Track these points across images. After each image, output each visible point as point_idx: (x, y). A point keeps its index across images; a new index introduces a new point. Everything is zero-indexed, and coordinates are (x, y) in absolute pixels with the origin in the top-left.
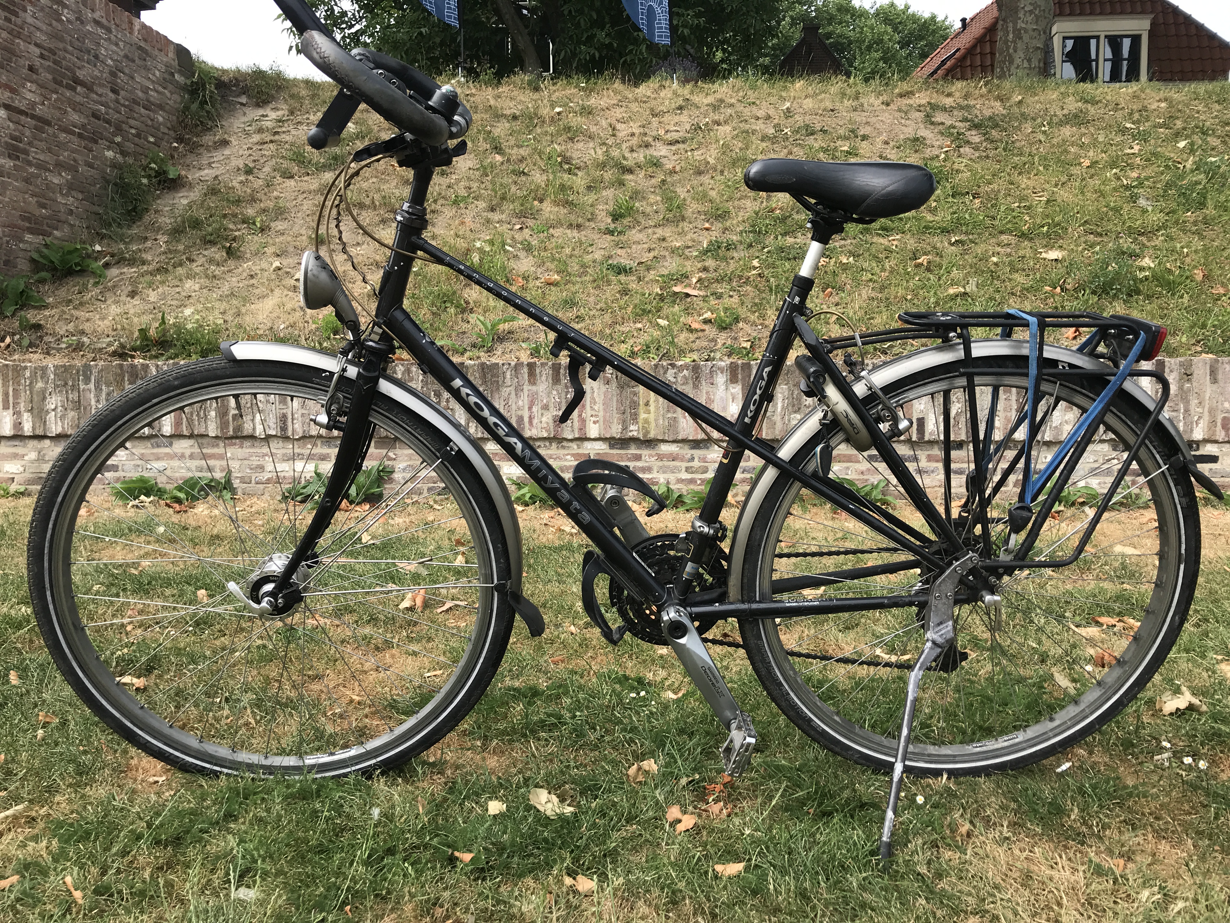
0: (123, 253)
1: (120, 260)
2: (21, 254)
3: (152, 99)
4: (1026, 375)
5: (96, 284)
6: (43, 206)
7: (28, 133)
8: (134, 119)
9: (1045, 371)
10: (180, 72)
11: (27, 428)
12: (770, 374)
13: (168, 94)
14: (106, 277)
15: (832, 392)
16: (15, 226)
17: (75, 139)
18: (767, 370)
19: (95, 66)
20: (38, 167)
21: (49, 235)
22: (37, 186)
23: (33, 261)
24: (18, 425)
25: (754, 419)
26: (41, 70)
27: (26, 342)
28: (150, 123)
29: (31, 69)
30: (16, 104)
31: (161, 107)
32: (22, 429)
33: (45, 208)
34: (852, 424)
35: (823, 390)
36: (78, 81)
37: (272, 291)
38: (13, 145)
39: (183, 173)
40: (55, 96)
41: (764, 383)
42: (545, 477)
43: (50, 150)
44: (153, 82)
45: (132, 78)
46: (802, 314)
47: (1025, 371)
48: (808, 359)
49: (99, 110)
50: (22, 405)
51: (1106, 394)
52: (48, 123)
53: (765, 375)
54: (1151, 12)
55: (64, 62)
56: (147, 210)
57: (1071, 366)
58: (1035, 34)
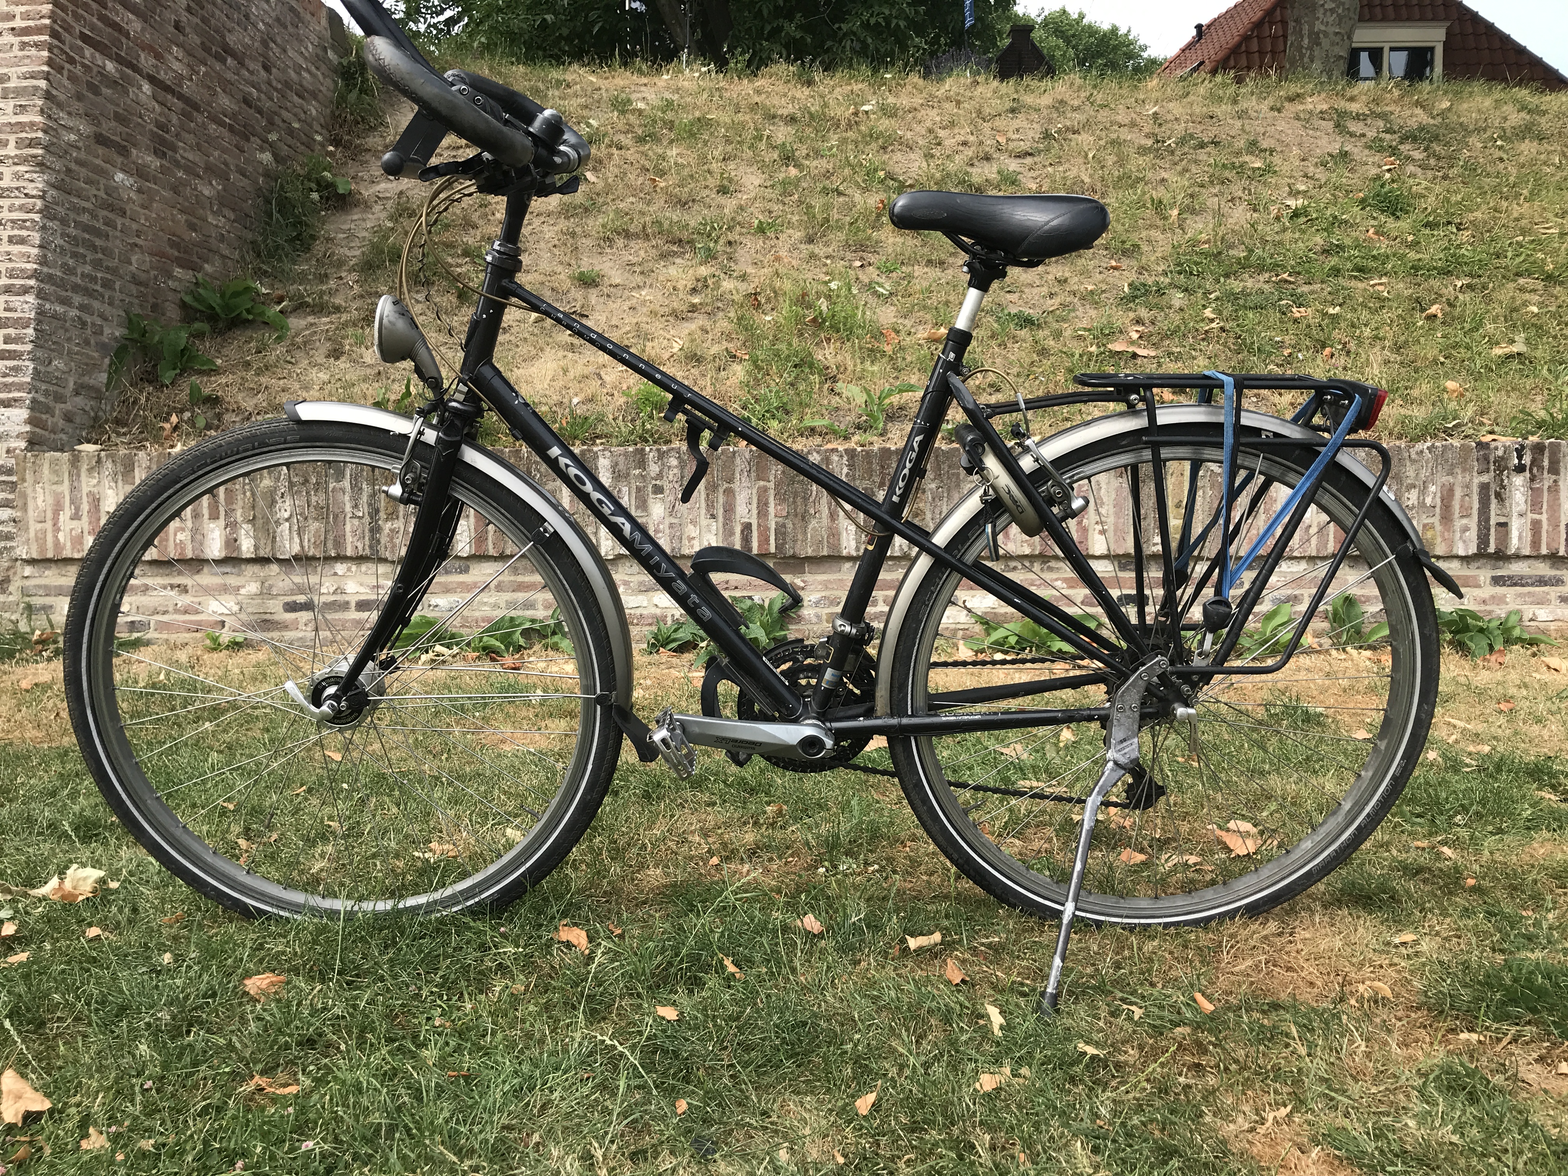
0: (303, 297)
1: (301, 307)
2: (171, 296)
3: (305, 83)
4: (1219, 445)
5: (279, 339)
6: (192, 227)
7: (175, 120)
8: (287, 109)
9: (1243, 440)
10: (333, 48)
11: (247, 547)
12: (921, 443)
13: (321, 77)
14: (288, 329)
15: (991, 463)
16: (161, 255)
17: (225, 133)
18: (919, 438)
19: (246, 30)
20: (189, 170)
21: (199, 269)
22: (186, 199)
23: (183, 305)
24: (232, 542)
25: (904, 497)
26: (188, 30)
27: (201, 423)
28: (303, 116)
29: (177, 26)
30: (162, 76)
31: (314, 95)
32: (238, 548)
33: (195, 230)
34: (1015, 502)
35: (981, 461)
36: (228, 50)
37: (542, 350)
38: (159, 136)
39: (353, 187)
40: (203, 69)
41: (914, 455)
42: (658, 566)
43: (199, 147)
44: (306, 58)
45: (285, 51)
46: (958, 374)
47: (1219, 440)
48: (966, 427)
49: (250, 94)
50: (239, 512)
51: (1317, 466)
52: (196, 107)
53: (915, 445)
54: (1445, 19)
55: (213, 21)
56: (313, 238)
57: (1276, 435)
58: (1337, 39)
